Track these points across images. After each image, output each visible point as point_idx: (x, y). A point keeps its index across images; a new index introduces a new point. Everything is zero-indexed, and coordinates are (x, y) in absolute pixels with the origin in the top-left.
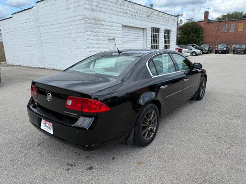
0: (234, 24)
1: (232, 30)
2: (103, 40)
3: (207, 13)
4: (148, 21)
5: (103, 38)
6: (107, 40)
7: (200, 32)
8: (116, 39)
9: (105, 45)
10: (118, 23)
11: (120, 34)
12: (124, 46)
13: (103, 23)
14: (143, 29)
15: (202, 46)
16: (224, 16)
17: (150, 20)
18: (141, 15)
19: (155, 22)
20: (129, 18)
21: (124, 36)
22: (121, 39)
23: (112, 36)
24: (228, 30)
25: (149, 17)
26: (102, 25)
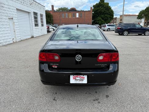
0: (67, 14)
1: (67, 17)
2: (5, 19)
3: (53, 6)
4: (31, 8)
5: (5, 17)
6: (8, 19)
7: (51, 17)
8: (14, 18)
9: (7, 23)
10: (13, 7)
11: (15, 15)
12: (20, 24)
13: (3, 5)
14: (29, 13)
15: (54, 25)
16: (59, 9)
17: (32, 7)
18: (27, 3)
19: (35, 8)
20: (20, 4)
21: (19, 17)
22: (17, 19)
23: (11, 16)
24: (65, 17)
25: (31, 5)
26: (2, 7)
